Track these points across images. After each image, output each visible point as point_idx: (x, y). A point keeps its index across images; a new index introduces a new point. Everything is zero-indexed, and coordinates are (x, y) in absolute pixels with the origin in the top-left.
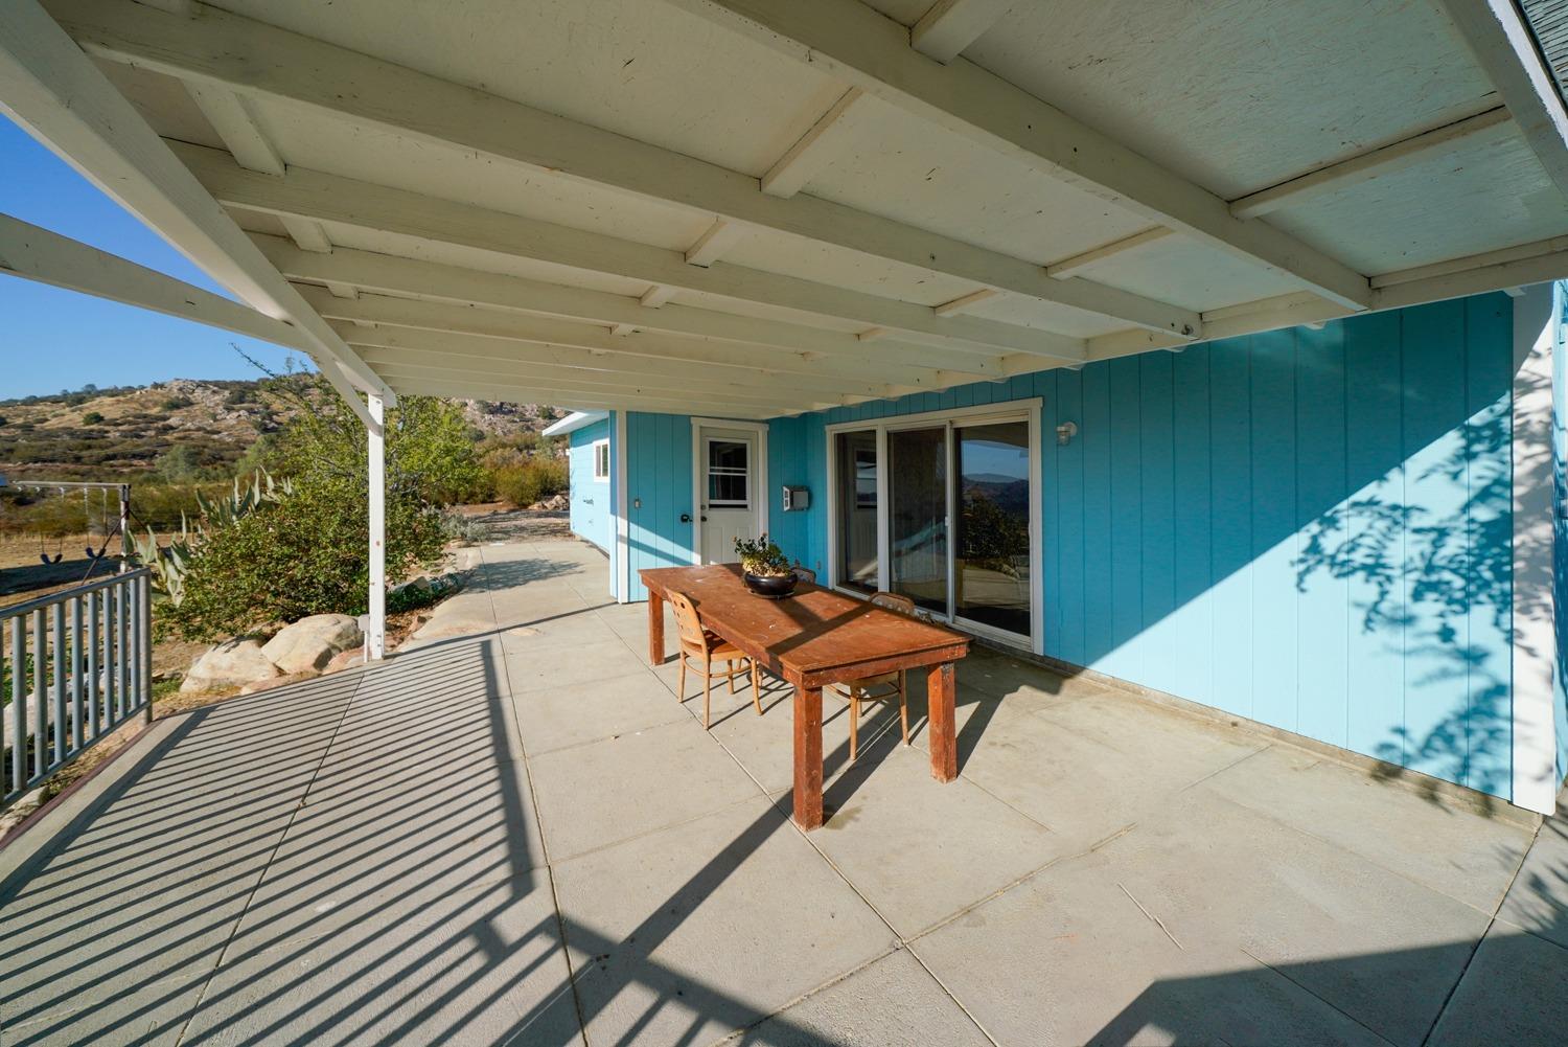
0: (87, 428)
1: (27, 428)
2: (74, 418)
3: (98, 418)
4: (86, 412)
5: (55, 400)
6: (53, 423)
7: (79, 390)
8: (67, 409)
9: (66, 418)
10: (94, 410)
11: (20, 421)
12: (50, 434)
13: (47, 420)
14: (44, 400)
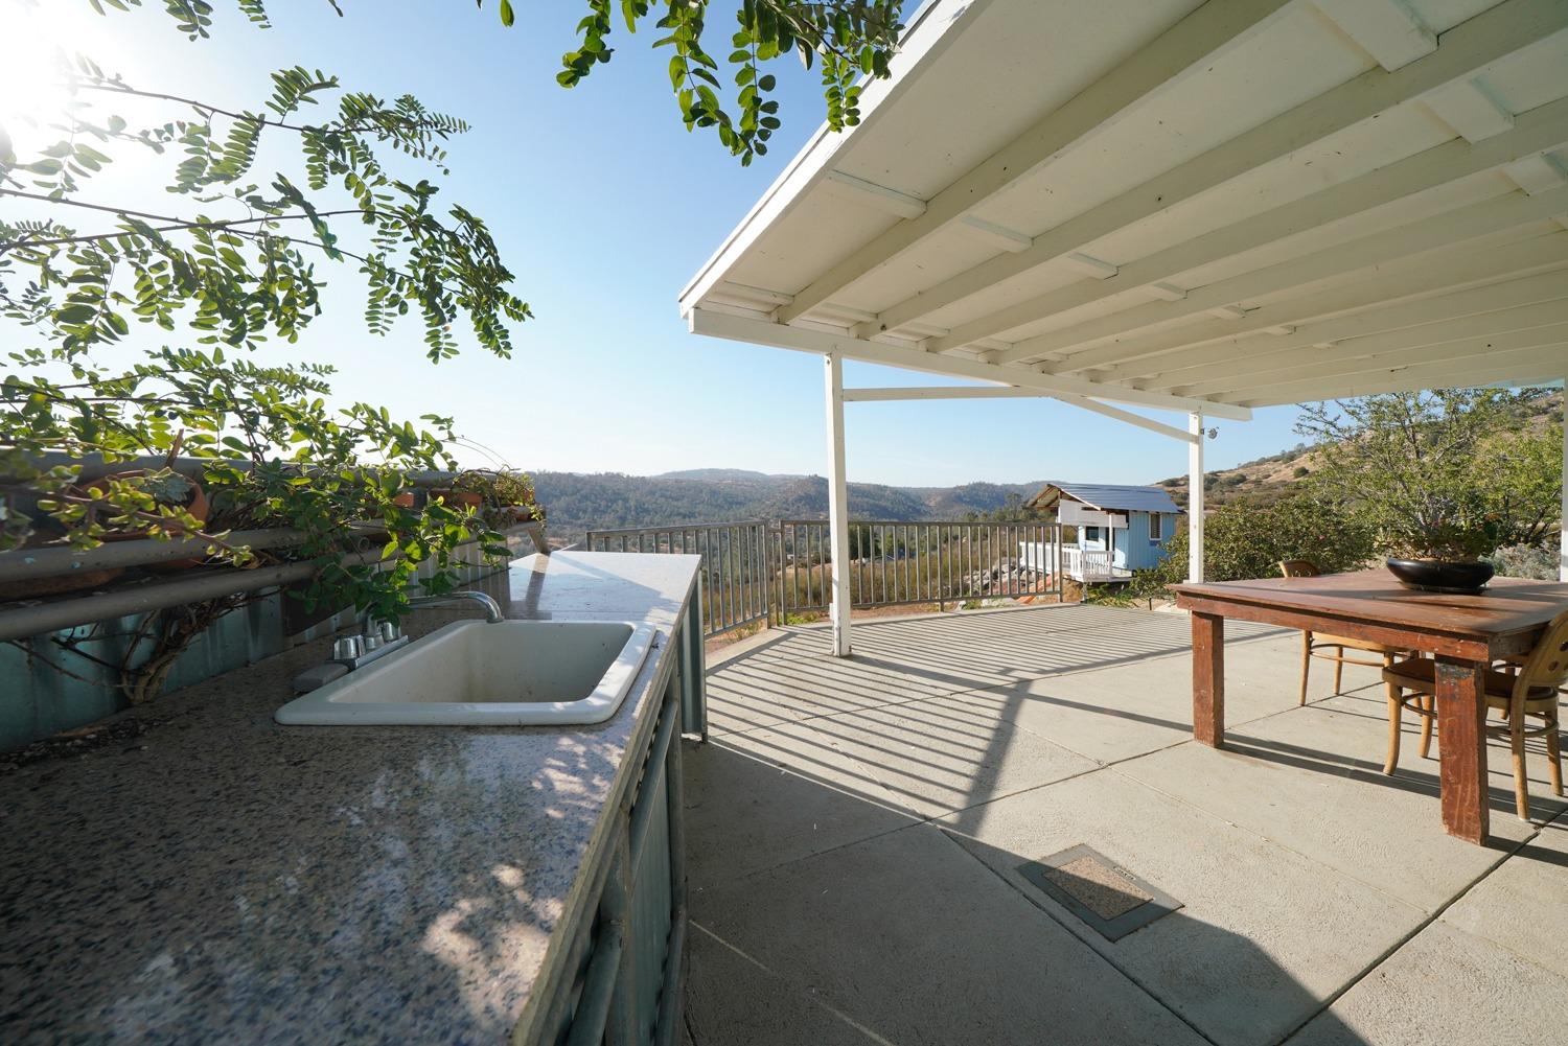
0: (1296, 480)
1: (1258, 482)
2: (1287, 473)
3: (1304, 472)
4: (1296, 467)
5: (1276, 460)
6: (1274, 478)
7: (1292, 449)
8: (1284, 466)
9: (1283, 472)
10: (1302, 465)
11: (1254, 478)
12: (1272, 487)
13: (1270, 476)
14: (1268, 460)
